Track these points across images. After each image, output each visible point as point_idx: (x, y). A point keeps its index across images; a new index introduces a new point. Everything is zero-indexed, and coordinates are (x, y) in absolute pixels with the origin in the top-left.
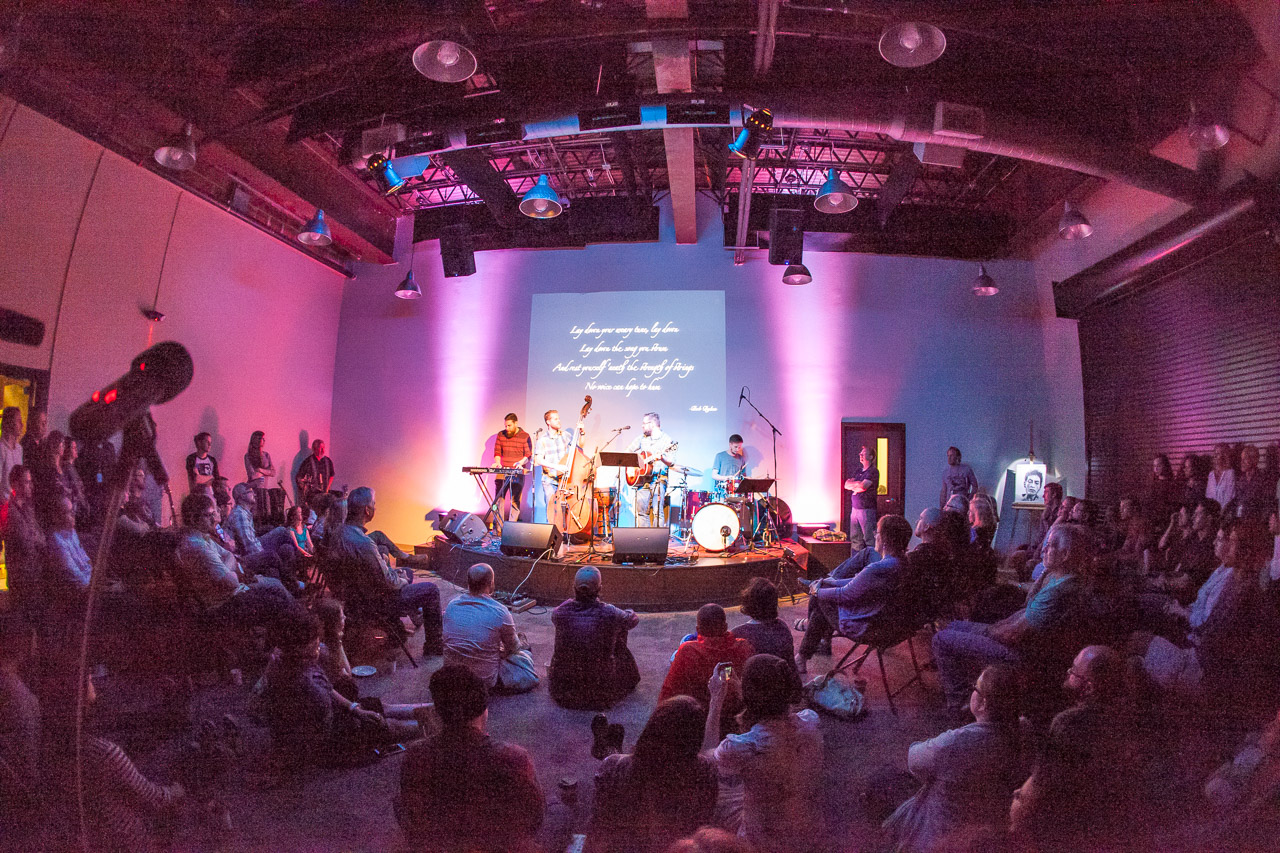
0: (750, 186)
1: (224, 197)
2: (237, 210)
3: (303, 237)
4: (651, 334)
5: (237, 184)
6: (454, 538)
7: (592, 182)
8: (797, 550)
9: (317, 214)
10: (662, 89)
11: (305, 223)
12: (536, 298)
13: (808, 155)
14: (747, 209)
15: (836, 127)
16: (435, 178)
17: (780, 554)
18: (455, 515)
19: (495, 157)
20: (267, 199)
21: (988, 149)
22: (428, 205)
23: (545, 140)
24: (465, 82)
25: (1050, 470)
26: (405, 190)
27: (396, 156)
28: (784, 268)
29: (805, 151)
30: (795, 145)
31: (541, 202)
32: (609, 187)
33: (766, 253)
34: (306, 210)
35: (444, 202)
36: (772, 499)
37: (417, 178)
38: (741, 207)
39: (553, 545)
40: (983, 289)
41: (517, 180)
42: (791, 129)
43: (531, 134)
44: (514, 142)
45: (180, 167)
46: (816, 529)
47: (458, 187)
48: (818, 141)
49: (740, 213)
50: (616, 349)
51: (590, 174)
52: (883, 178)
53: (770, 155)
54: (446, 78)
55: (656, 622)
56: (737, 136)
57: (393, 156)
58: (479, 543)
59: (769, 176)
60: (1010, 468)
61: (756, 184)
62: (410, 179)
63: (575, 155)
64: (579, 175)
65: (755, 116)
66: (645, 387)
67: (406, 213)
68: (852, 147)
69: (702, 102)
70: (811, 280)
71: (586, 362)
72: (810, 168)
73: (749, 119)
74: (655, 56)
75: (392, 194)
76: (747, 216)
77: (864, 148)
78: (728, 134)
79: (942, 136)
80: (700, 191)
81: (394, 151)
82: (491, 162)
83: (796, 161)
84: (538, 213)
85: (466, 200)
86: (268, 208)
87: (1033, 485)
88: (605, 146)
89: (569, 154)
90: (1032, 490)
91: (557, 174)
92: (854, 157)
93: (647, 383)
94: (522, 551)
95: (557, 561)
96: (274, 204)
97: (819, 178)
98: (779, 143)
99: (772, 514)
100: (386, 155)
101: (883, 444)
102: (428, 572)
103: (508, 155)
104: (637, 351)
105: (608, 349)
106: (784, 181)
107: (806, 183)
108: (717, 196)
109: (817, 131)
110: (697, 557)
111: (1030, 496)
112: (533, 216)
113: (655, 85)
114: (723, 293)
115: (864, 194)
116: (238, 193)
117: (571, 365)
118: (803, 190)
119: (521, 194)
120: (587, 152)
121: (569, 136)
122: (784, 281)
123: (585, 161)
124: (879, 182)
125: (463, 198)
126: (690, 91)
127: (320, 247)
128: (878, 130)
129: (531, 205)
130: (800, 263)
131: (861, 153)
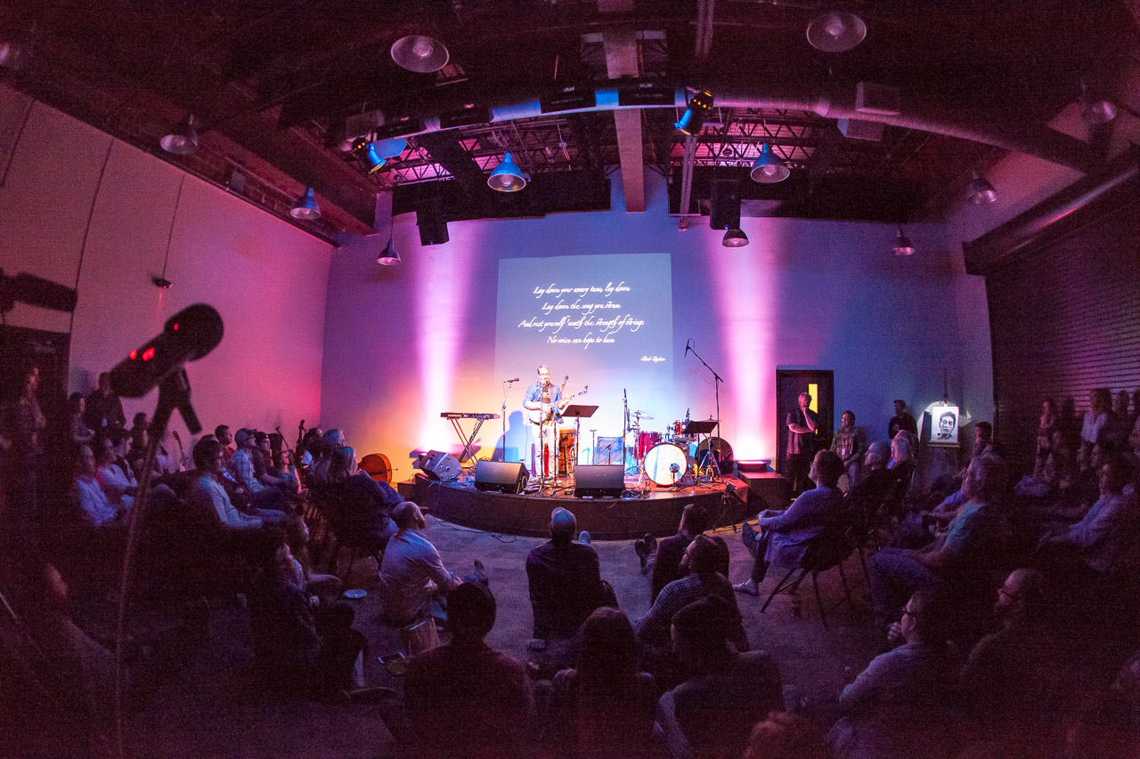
0: (692, 159)
1: (222, 178)
2: (234, 189)
3: (295, 212)
4: (605, 293)
5: (234, 167)
6: (433, 476)
7: (550, 158)
8: (738, 484)
9: (307, 192)
10: (612, 74)
11: (295, 200)
12: (502, 262)
13: (743, 131)
14: (690, 181)
15: (768, 106)
16: (411, 158)
17: (723, 488)
18: (434, 455)
19: (464, 138)
20: (260, 178)
21: (904, 124)
22: (405, 182)
23: (508, 122)
24: (438, 72)
25: (962, 412)
26: (386, 169)
27: (378, 139)
28: (723, 232)
29: (741, 128)
30: (730, 123)
31: (507, 178)
32: (565, 163)
33: (707, 219)
34: (297, 189)
35: (419, 179)
36: (715, 439)
37: (395, 159)
38: (684, 179)
39: (521, 481)
40: (901, 249)
41: (483, 158)
42: (728, 108)
43: (498, 118)
44: (481, 124)
45: (184, 153)
46: (755, 465)
47: (431, 166)
48: (751, 119)
49: (684, 184)
51: (548, 151)
52: (810, 150)
53: (709, 132)
54: (421, 69)
55: (614, 548)
56: (681, 116)
57: (375, 138)
58: (456, 479)
59: (708, 150)
60: (927, 410)
61: (696, 158)
62: (388, 159)
63: (535, 135)
64: (538, 153)
65: (698, 97)
66: (601, 340)
67: (387, 189)
68: (781, 124)
69: (650, 85)
70: (748, 243)
71: (547, 319)
72: (744, 143)
73: (692, 100)
74: (606, 46)
75: (373, 173)
76: (689, 185)
77: (794, 124)
78: (674, 115)
79: (863, 113)
80: (648, 166)
81: (375, 135)
82: (460, 142)
83: (732, 136)
84: (504, 188)
85: (438, 177)
86: (263, 188)
87: (947, 425)
88: (562, 126)
89: (529, 135)
90: (946, 430)
91: (518, 152)
92: (784, 132)
93: (603, 336)
94: (493, 486)
96: (267, 184)
97: (753, 151)
98: (719, 121)
99: (715, 453)
100: (369, 138)
103: (474, 137)
104: (593, 308)
105: (567, 307)
106: (722, 155)
107: (741, 156)
108: (661, 169)
109: (750, 110)
111: (944, 436)
112: (500, 189)
113: (607, 73)
114: (667, 256)
115: (793, 165)
116: (237, 177)
117: (535, 321)
118: (739, 163)
119: (486, 170)
120: (544, 133)
121: (530, 118)
122: (723, 244)
123: (544, 140)
124: (807, 154)
125: (436, 175)
126: (637, 76)
127: (309, 221)
128: (807, 108)
129: (498, 180)
130: (738, 228)
131: (790, 129)
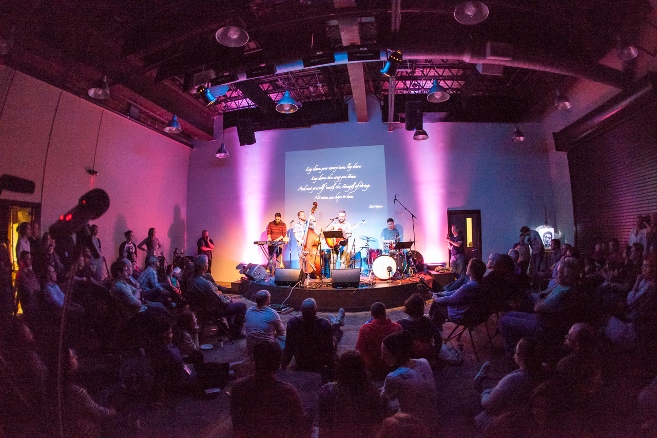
0: (393, 90)
1: (125, 112)
2: (132, 117)
3: (167, 129)
4: (347, 169)
5: (131, 104)
6: (251, 278)
7: (313, 93)
8: (427, 278)
9: (173, 117)
10: (345, 43)
11: (167, 122)
12: (287, 153)
13: (423, 73)
14: (393, 103)
15: (436, 58)
16: (232, 96)
17: (418, 280)
18: (251, 266)
19: (262, 83)
20: (147, 111)
21: (515, 65)
22: (230, 110)
23: (287, 73)
24: (244, 46)
25: (556, 231)
26: (217, 102)
27: (212, 86)
28: (414, 132)
29: (421, 71)
30: (415, 69)
31: (287, 105)
32: (322, 95)
33: (404, 125)
34: (167, 116)
35: (238, 108)
36: (413, 251)
37: (224, 96)
38: (389, 102)
39: (301, 280)
40: (517, 138)
41: (274, 94)
42: (414, 60)
43: (279, 71)
44: (271, 75)
45: (102, 98)
46: (437, 266)
47: (245, 100)
48: (427, 66)
49: (390, 105)
50: (329, 178)
51: (311, 89)
52: (462, 83)
53: (403, 74)
54: (233, 45)
55: (356, 317)
56: (385, 65)
57: (210, 86)
58: (264, 280)
59: (403, 85)
61: (396, 89)
62: (220, 97)
63: (303, 80)
64: (306, 90)
65: (393, 54)
66: (345, 197)
67: (219, 114)
68: (445, 68)
69: (366, 49)
70: (428, 138)
71: (314, 186)
72: (424, 80)
73: (390, 57)
74: (340, 27)
75: (211, 105)
76: (393, 106)
77: (452, 68)
78: (381, 65)
79: (491, 60)
80: (369, 94)
81: (210, 84)
82: (260, 86)
83: (416, 76)
84: (285, 111)
85: (249, 106)
86: (149, 116)
87: (548, 239)
88: (318, 74)
89: (300, 80)
90: (548, 242)
91: (294, 90)
92: (447, 73)
93: (346, 194)
94: (285, 283)
95: (303, 287)
96: (151, 113)
97: (429, 84)
98: (407, 68)
99: (413, 260)
100: (206, 86)
101: (469, 221)
102: (239, 296)
103: (268, 82)
104: (340, 179)
105: (325, 178)
106: (411, 87)
107: (423, 88)
108: (376, 96)
109: (426, 61)
110: (375, 283)
111: (547, 245)
112: (283, 112)
113: (341, 43)
114: (383, 146)
115: (453, 92)
116: (133, 108)
117: (307, 187)
118: (421, 91)
119: (276, 101)
120: (309, 78)
121: (300, 70)
122: (415, 139)
123: (309, 82)
124: (460, 85)
125: (247, 105)
126: (359, 44)
127: (176, 134)
128: (458, 58)
129: (282, 107)
130: (422, 129)
131: (450, 71)
